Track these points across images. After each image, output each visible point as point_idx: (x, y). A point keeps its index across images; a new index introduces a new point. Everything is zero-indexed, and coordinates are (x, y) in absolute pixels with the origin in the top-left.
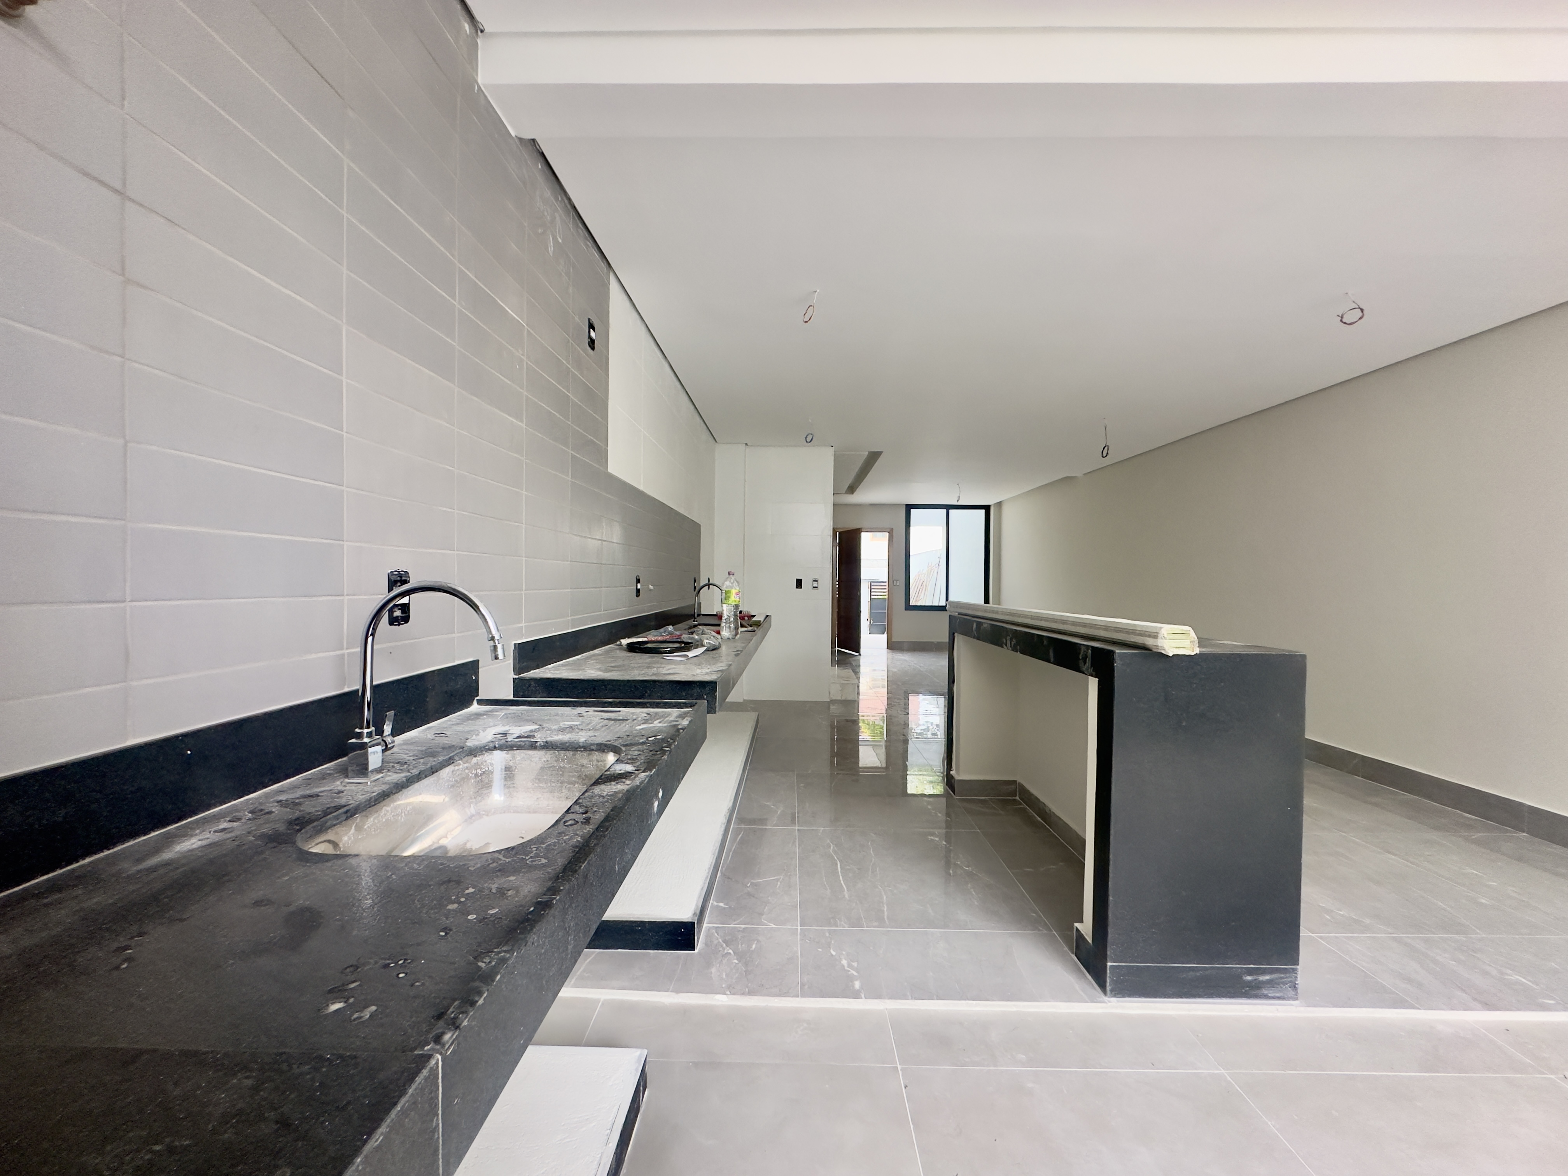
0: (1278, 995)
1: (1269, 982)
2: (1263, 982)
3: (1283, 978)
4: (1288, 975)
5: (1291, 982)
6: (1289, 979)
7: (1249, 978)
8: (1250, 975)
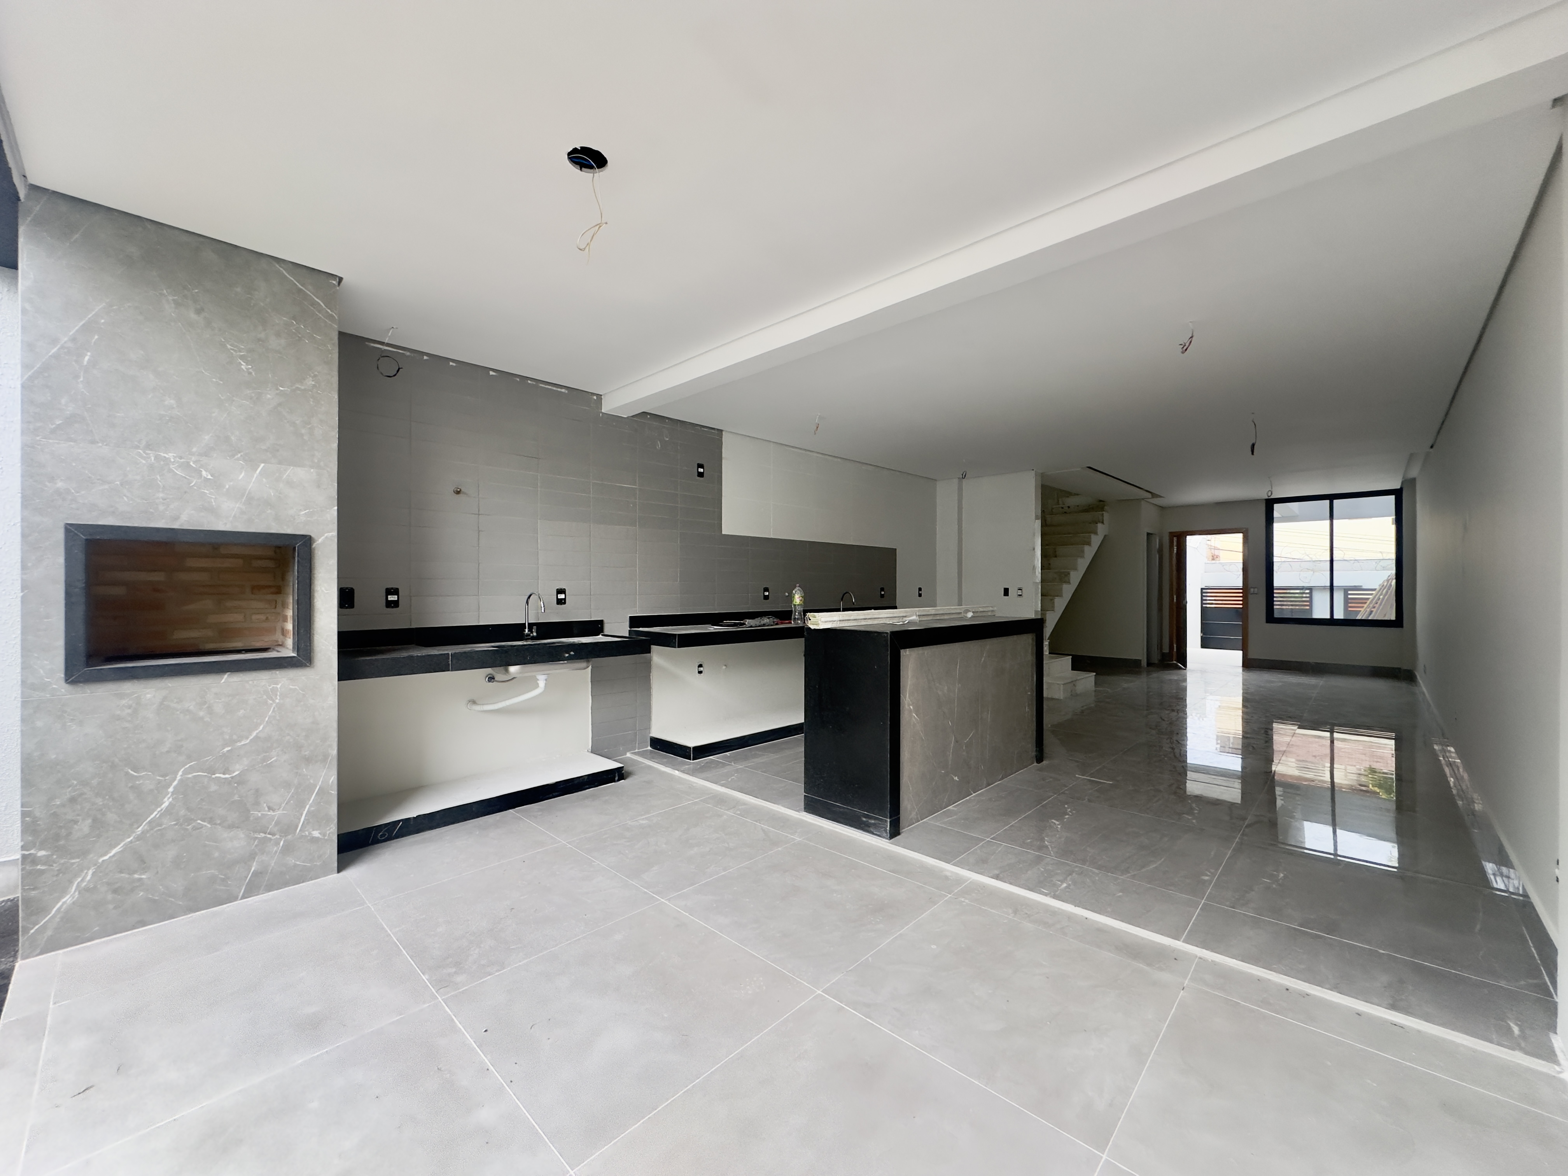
0: (878, 833)
1: (874, 824)
2: (871, 823)
3: (879, 824)
4: (883, 823)
5: (884, 827)
6: (884, 826)
7: (864, 819)
8: (865, 818)
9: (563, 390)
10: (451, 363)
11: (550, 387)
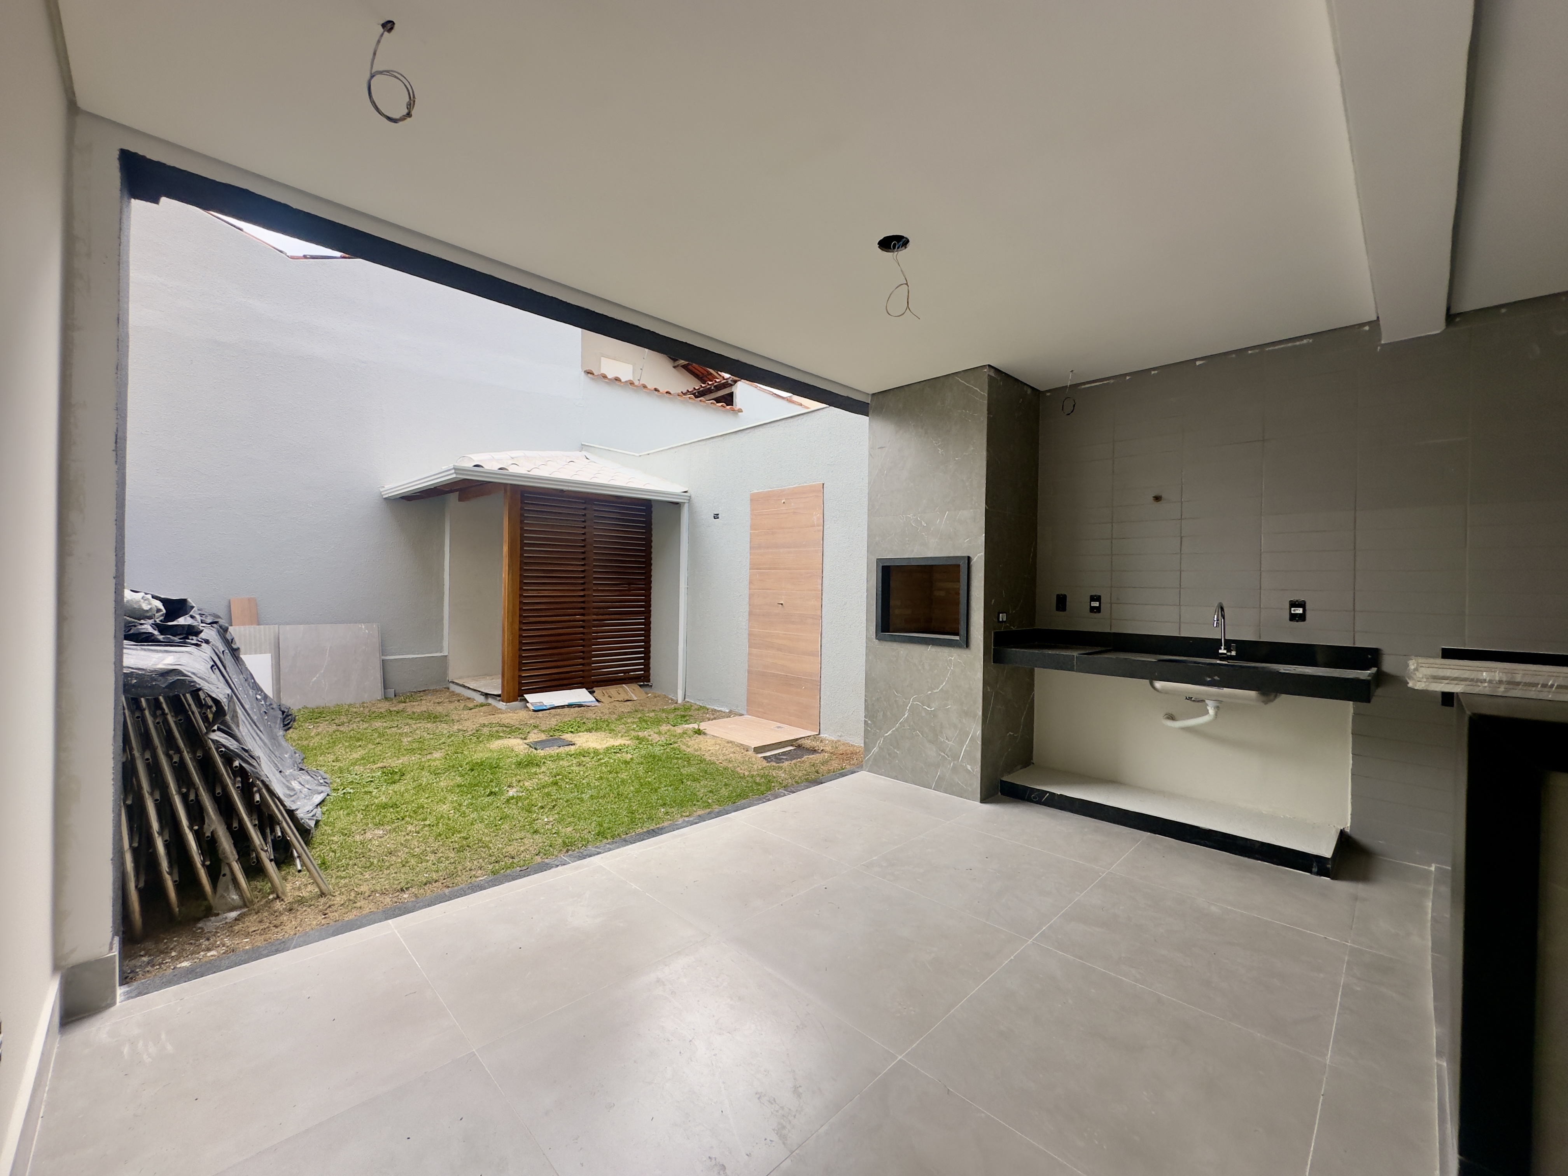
9: (1305, 341)
10: (1153, 372)
11: (1282, 346)
